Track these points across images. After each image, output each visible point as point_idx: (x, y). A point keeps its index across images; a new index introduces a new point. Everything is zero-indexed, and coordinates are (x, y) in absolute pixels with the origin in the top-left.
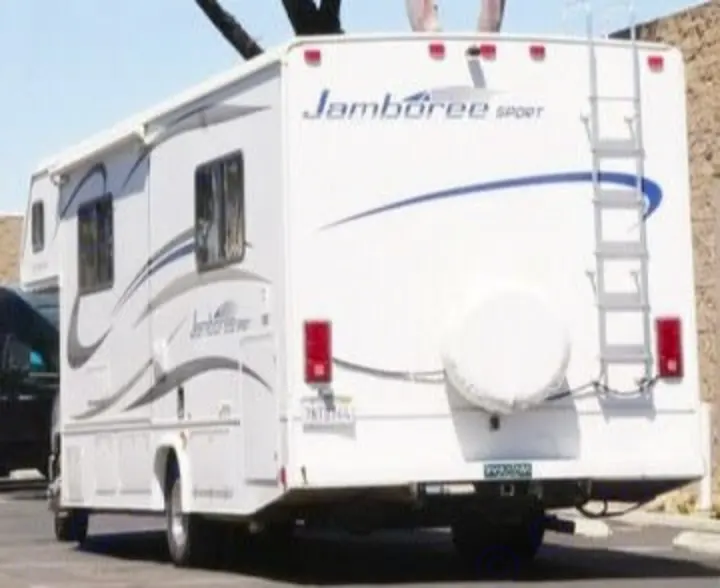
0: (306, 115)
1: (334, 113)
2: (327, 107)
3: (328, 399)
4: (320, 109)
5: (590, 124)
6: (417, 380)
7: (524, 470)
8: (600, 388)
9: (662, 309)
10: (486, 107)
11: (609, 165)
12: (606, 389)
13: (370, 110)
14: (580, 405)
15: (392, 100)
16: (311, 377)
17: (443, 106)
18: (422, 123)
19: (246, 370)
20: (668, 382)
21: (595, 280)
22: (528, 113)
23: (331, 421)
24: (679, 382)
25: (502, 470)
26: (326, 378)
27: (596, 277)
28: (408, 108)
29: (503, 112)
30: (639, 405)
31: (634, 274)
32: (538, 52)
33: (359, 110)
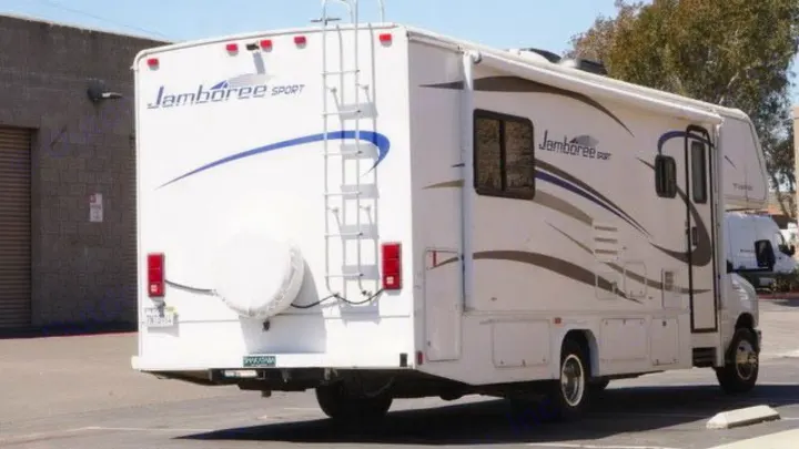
0: (150, 106)
1: (167, 103)
2: (162, 100)
3: (162, 308)
4: (158, 102)
5: (338, 94)
7: (270, 361)
8: (340, 299)
9: (387, 237)
10: (265, 88)
11: (350, 126)
12: (345, 300)
13: (189, 98)
14: (326, 312)
15: (203, 90)
17: (236, 90)
18: (223, 104)
20: (390, 294)
21: (340, 216)
22: (293, 89)
23: (162, 325)
24: (399, 294)
25: (255, 360)
26: (161, 294)
28: (214, 94)
29: (276, 91)
30: (369, 313)
32: (300, 41)
33: (183, 98)
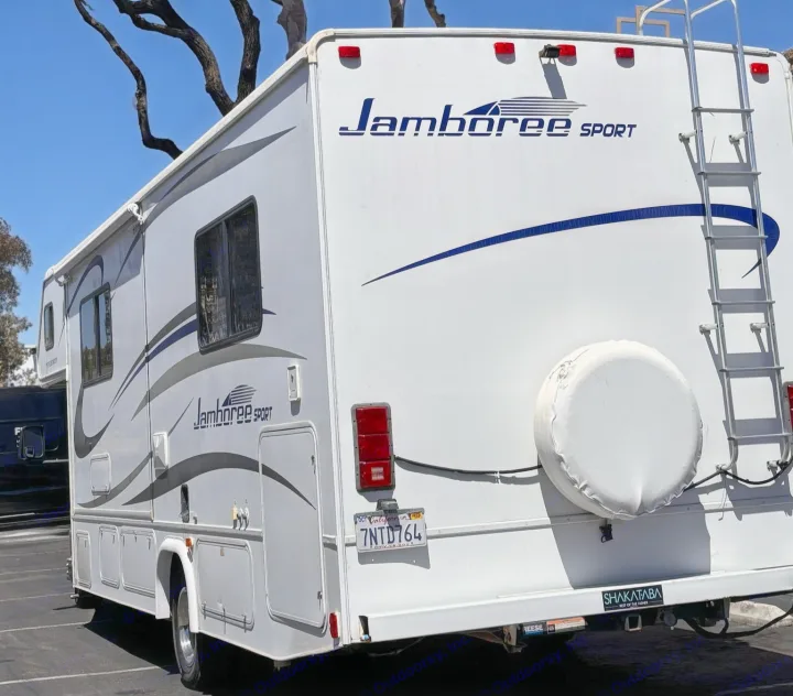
0: (344, 131)
1: (380, 129)
2: (370, 123)
3: (391, 514)
4: (362, 125)
5: (692, 144)
6: (506, 481)
8: (728, 476)
10: (568, 124)
12: (735, 477)
13: (426, 125)
14: (706, 501)
15: (452, 114)
16: (366, 485)
17: (515, 121)
19: (268, 472)
22: (617, 130)
23: (397, 546)
26: (388, 483)
27: (713, 335)
29: (589, 130)
31: (755, 330)
32: (625, 56)
33: (412, 124)
